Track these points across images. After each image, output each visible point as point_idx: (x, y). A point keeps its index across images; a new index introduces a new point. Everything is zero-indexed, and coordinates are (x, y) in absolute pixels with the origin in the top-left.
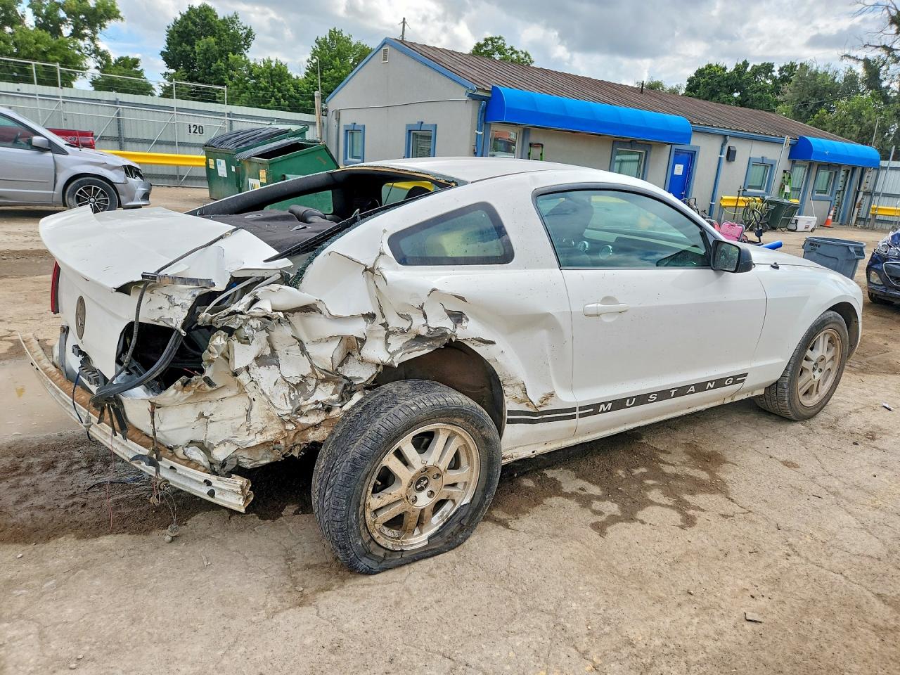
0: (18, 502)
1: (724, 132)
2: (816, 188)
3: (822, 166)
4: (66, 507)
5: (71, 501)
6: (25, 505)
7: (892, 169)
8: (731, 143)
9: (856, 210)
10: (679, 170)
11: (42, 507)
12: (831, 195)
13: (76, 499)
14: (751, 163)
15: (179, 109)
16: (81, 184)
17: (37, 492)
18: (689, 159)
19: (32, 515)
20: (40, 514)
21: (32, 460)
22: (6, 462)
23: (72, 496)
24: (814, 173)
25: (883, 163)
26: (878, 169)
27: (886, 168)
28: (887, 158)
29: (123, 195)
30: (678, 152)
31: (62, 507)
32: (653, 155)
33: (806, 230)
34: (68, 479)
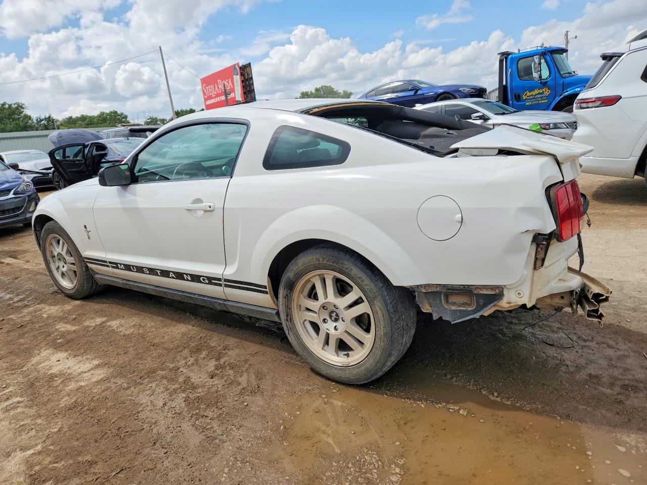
0: (626, 356)
4: (592, 341)
5: (587, 344)
6: (621, 353)
11: (609, 346)
13: (584, 344)
17: (611, 359)
19: (617, 343)
20: (611, 343)
21: (609, 391)
22: (635, 401)
23: (585, 347)
31: (595, 342)
34: (583, 361)
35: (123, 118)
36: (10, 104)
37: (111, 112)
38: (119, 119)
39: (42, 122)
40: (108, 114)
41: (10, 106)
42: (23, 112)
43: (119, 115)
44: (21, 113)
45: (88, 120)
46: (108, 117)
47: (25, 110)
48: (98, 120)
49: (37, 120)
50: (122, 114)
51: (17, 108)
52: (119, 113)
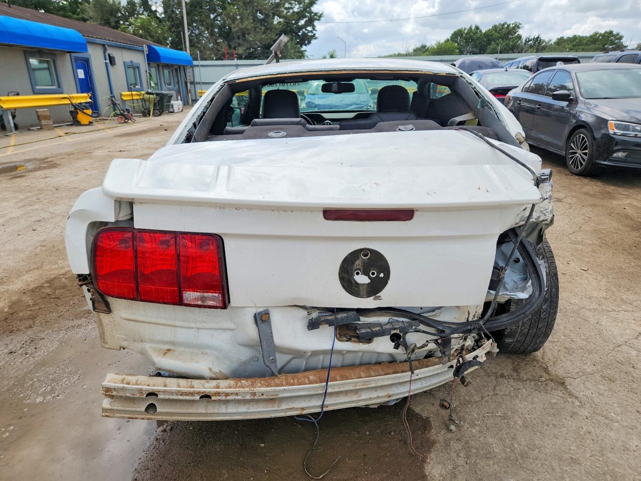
1: (102, 42)
2: (166, 82)
3: (167, 66)
7: (202, 66)
8: (110, 51)
9: (190, 94)
10: (81, 74)
12: (174, 86)
14: (126, 66)
18: (86, 65)
24: (161, 72)
25: (195, 63)
26: (193, 66)
27: (197, 66)
28: (196, 59)
30: (77, 59)
32: (59, 63)
33: (179, 111)
35: (617, 39)
36: (509, 23)
37: (606, 32)
38: (612, 40)
39: (530, 43)
40: (601, 35)
41: (509, 25)
42: (518, 31)
43: (613, 36)
44: (515, 33)
45: (577, 41)
46: (601, 37)
47: (520, 30)
48: (588, 41)
49: (526, 40)
50: (618, 34)
51: (514, 28)
52: (615, 33)
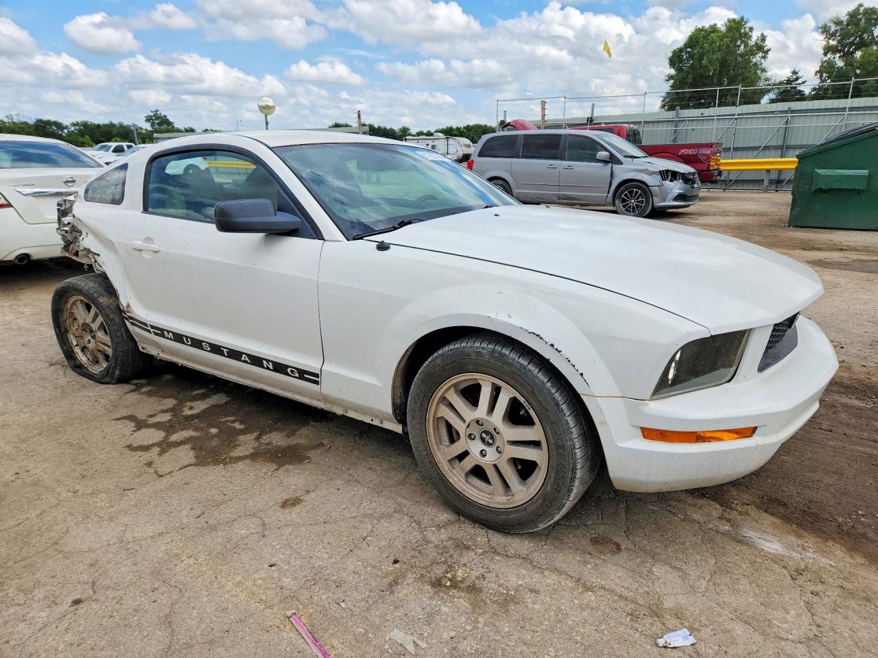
15: (851, 109)
16: (639, 188)
29: (657, 196)
